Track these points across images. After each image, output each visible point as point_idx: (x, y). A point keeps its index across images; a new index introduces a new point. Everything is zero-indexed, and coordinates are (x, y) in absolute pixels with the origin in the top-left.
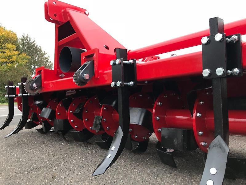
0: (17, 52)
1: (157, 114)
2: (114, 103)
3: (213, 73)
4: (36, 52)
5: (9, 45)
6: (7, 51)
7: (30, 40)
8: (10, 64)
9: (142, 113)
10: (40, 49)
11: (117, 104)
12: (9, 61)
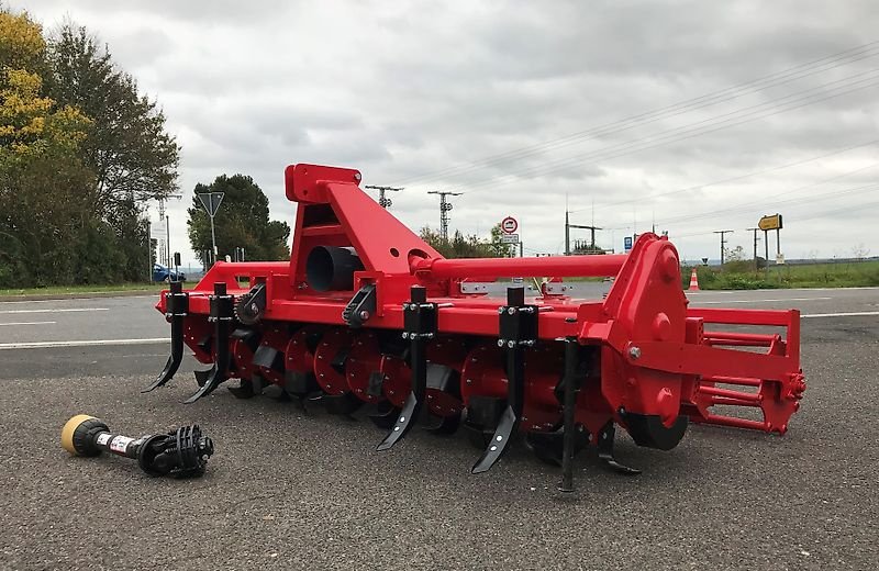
0: (47, 102)
1: (468, 375)
2: (406, 353)
3: (506, 345)
4: (114, 101)
5: (17, 76)
6: (12, 99)
7: (90, 55)
8: (22, 148)
9: (446, 373)
10: (130, 88)
11: (409, 355)
12: (19, 133)
